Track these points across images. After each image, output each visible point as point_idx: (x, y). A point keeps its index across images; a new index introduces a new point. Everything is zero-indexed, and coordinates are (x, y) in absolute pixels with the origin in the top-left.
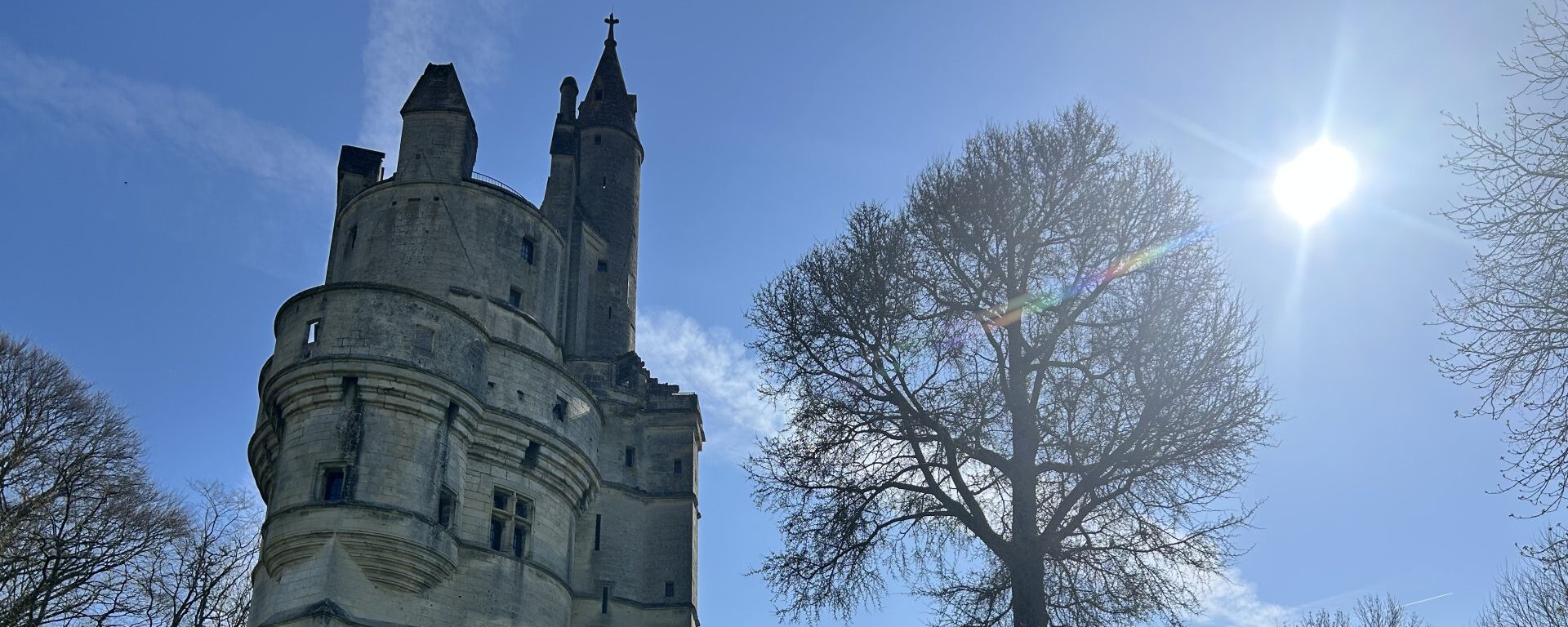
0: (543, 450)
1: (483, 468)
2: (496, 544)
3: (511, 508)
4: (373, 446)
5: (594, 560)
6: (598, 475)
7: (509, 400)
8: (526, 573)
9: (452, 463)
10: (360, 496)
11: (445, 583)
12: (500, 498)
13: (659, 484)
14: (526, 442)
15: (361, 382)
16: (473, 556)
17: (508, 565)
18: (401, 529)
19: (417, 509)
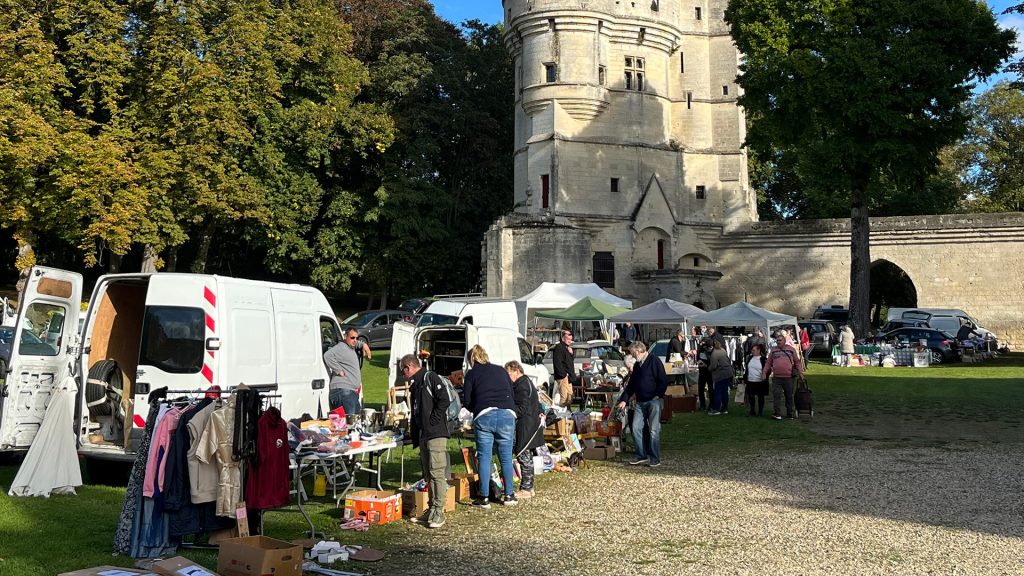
0: (647, 30)
1: (618, 46)
2: (629, 87)
3: (634, 64)
4: (565, 52)
5: (681, 80)
6: (679, 31)
7: (627, 9)
8: (644, 99)
9: (602, 51)
10: (562, 80)
11: (606, 112)
12: (628, 61)
13: (716, 27)
14: (638, 29)
15: (557, 20)
16: (617, 96)
17: (635, 97)
18: (583, 93)
19: (589, 81)
